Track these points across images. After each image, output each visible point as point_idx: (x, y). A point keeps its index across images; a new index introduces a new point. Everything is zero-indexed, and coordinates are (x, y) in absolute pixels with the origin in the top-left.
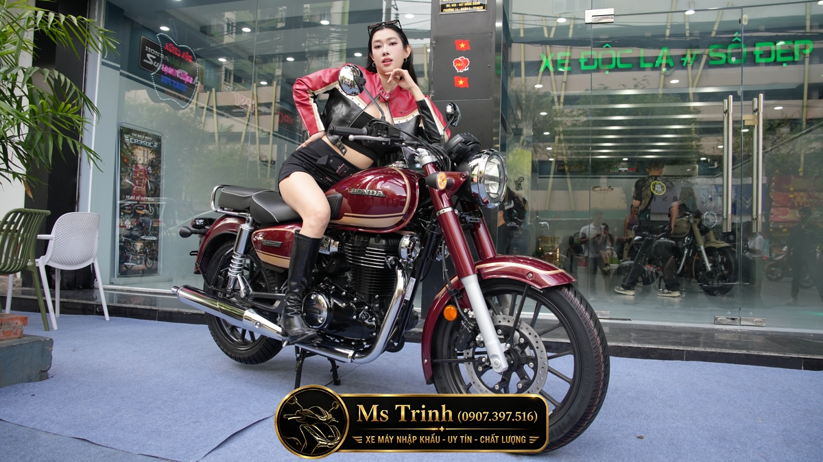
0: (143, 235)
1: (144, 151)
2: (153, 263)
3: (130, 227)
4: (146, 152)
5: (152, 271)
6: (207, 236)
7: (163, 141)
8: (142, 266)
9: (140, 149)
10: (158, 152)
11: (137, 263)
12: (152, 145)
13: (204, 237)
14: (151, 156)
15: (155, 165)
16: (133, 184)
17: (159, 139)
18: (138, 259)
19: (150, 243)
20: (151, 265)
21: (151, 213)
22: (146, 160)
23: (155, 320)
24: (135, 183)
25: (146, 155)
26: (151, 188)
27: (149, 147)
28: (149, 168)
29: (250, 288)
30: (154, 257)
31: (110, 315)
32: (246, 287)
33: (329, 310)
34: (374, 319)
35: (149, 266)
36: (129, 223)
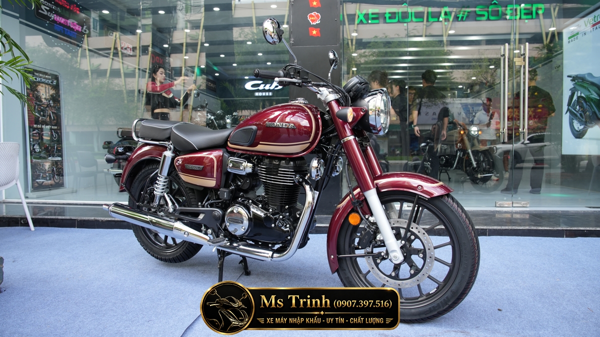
0: (50, 156)
1: (46, 88)
2: (60, 179)
3: (38, 150)
4: (47, 89)
5: (60, 185)
6: (129, 162)
7: (61, 80)
8: (50, 182)
9: (42, 86)
10: (57, 87)
11: (47, 180)
12: (52, 82)
13: (127, 162)
14: (52, 92)
15: (56, 99)
16: (38, 115)
17: (56, 78)
18: (47, 176)
19: (56, 162)
20: (59, 180)
21: (55, 138)
22: (48, 95)
23: (74, 227)
24: (40, 114)
25: (47, 91)
26: (54, 118)
27: (49, 84)
28: (51, 102)
29: (176, 204)
30: (60, 174)
31: (35, 226)
32: (173, 204)
33: (250, 219)
34: (288, 226)
35: (57, 181)
36: (38, 147)
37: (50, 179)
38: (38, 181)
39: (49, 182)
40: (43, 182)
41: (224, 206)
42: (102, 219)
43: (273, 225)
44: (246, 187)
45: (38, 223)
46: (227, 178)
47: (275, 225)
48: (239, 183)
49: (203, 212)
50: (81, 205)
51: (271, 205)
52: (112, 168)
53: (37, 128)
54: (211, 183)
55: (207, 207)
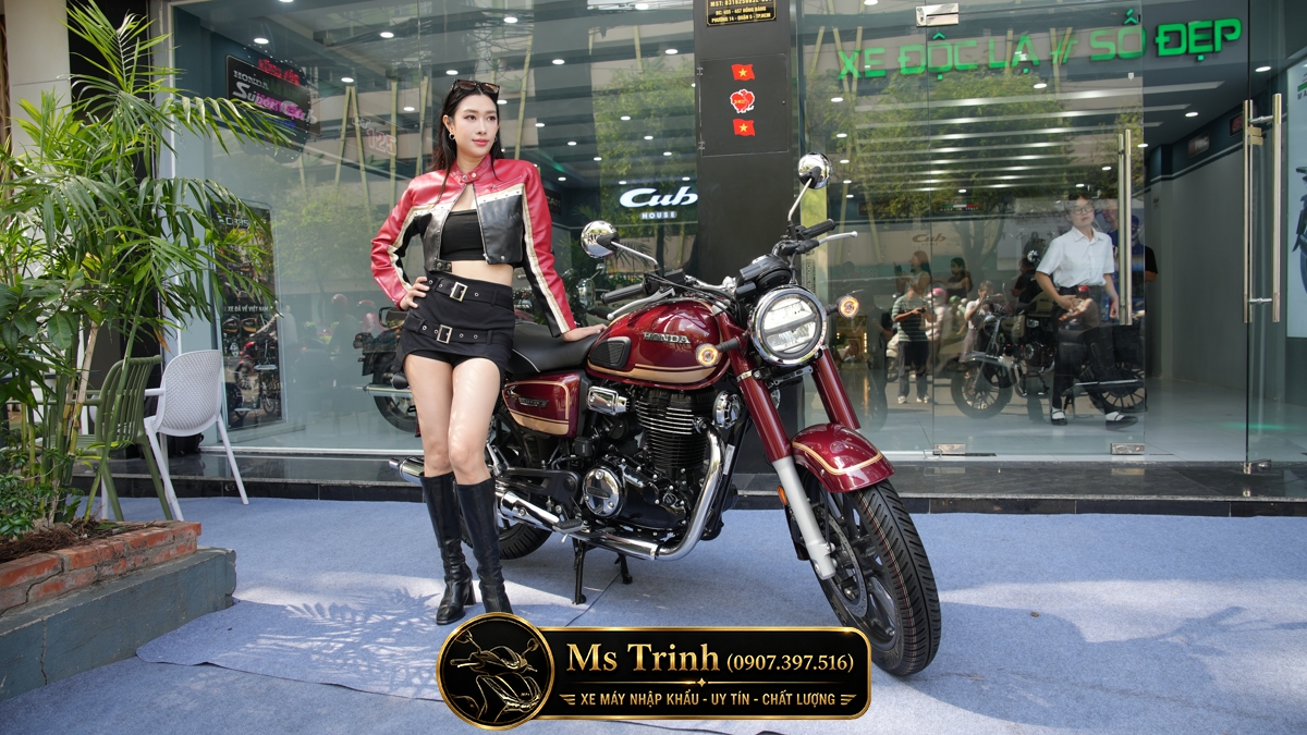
0: (257, 364)
2: (275, 405)
3: (237, 353)
5: (275, 416)
11: (252, 408)
19: (268, 374)
20: (273, 408)
29: (506, 462)
30: (275, 395)
31: (248, 496)
32: (501, 461)
33: (621, 490)
34: (682, 502)
35: (269, 410)
36: (236, 348)
37: (258, 407)
38: (237, 410)
39: (257, 411)
40: (247, 412)
41: (583, 467)
42: (364, 483)
43: (657, 501)
44: (618, 436)
45: (254, 490)
46: (589, 418)
47: (661, 501)
48: (607, 429)
49: (549, 477)
50: (319, 455)
51: (658, 467)
52: (370, 384)
53: (234, 313)
54: (563, 428)
55: (556, 468)
